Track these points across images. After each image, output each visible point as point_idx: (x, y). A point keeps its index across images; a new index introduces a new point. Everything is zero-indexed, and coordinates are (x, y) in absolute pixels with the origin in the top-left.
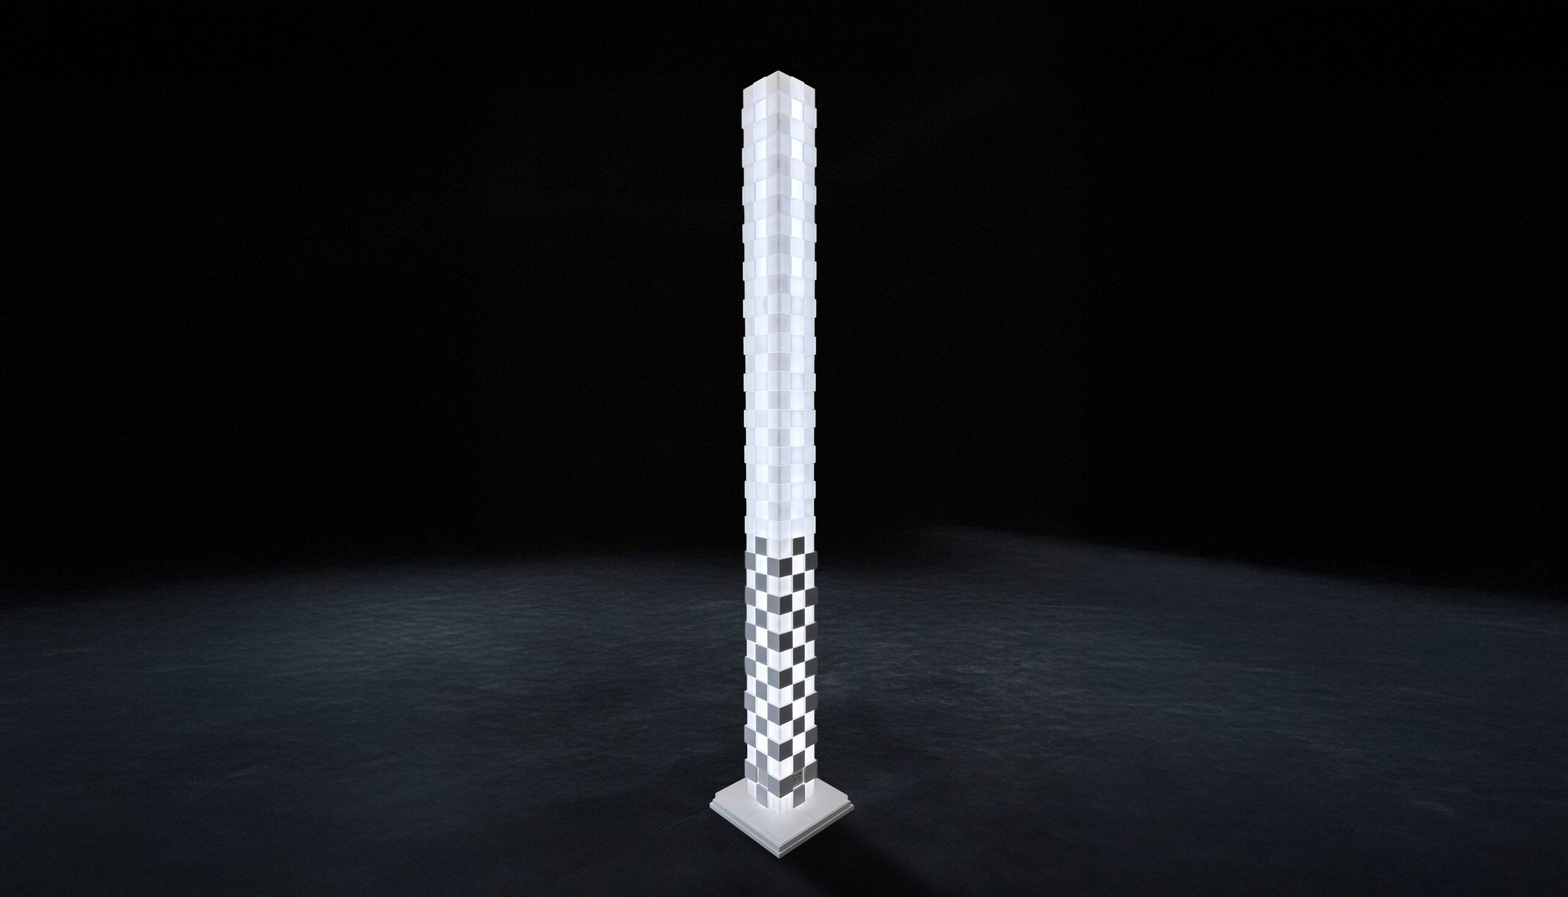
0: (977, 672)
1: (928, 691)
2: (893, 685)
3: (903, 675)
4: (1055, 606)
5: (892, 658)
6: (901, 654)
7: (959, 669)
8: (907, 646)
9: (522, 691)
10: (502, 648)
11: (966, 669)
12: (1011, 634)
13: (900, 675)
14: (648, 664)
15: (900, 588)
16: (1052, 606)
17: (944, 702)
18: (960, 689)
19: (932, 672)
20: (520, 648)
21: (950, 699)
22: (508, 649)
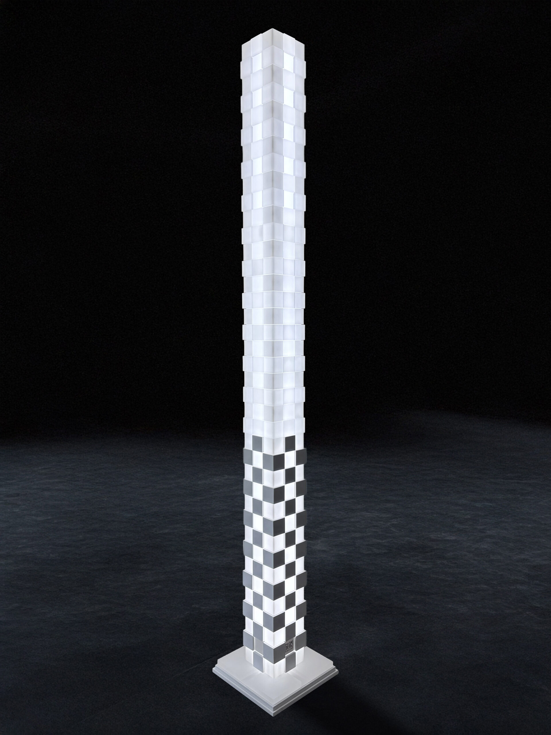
0: (448, 538)
1: (405, 555)
2: (375, 550)
3: (383, 541)
4: (516, 481)
5: (375, 526)
6: (382, 522)
7: (433, 536)
8: (387, 516)
9: (51, 555)
10: (34, 517)
11: (439, 536)
12: (478, 505)
13: (381, 541)
14: (161, 532)
15: (381, 465)
16: (513, 481)
17: (419, 564)
18: (433, 553)
19: (408, 538)
20: (49, 518)
21: (426, 562)
22: (39, 519)
